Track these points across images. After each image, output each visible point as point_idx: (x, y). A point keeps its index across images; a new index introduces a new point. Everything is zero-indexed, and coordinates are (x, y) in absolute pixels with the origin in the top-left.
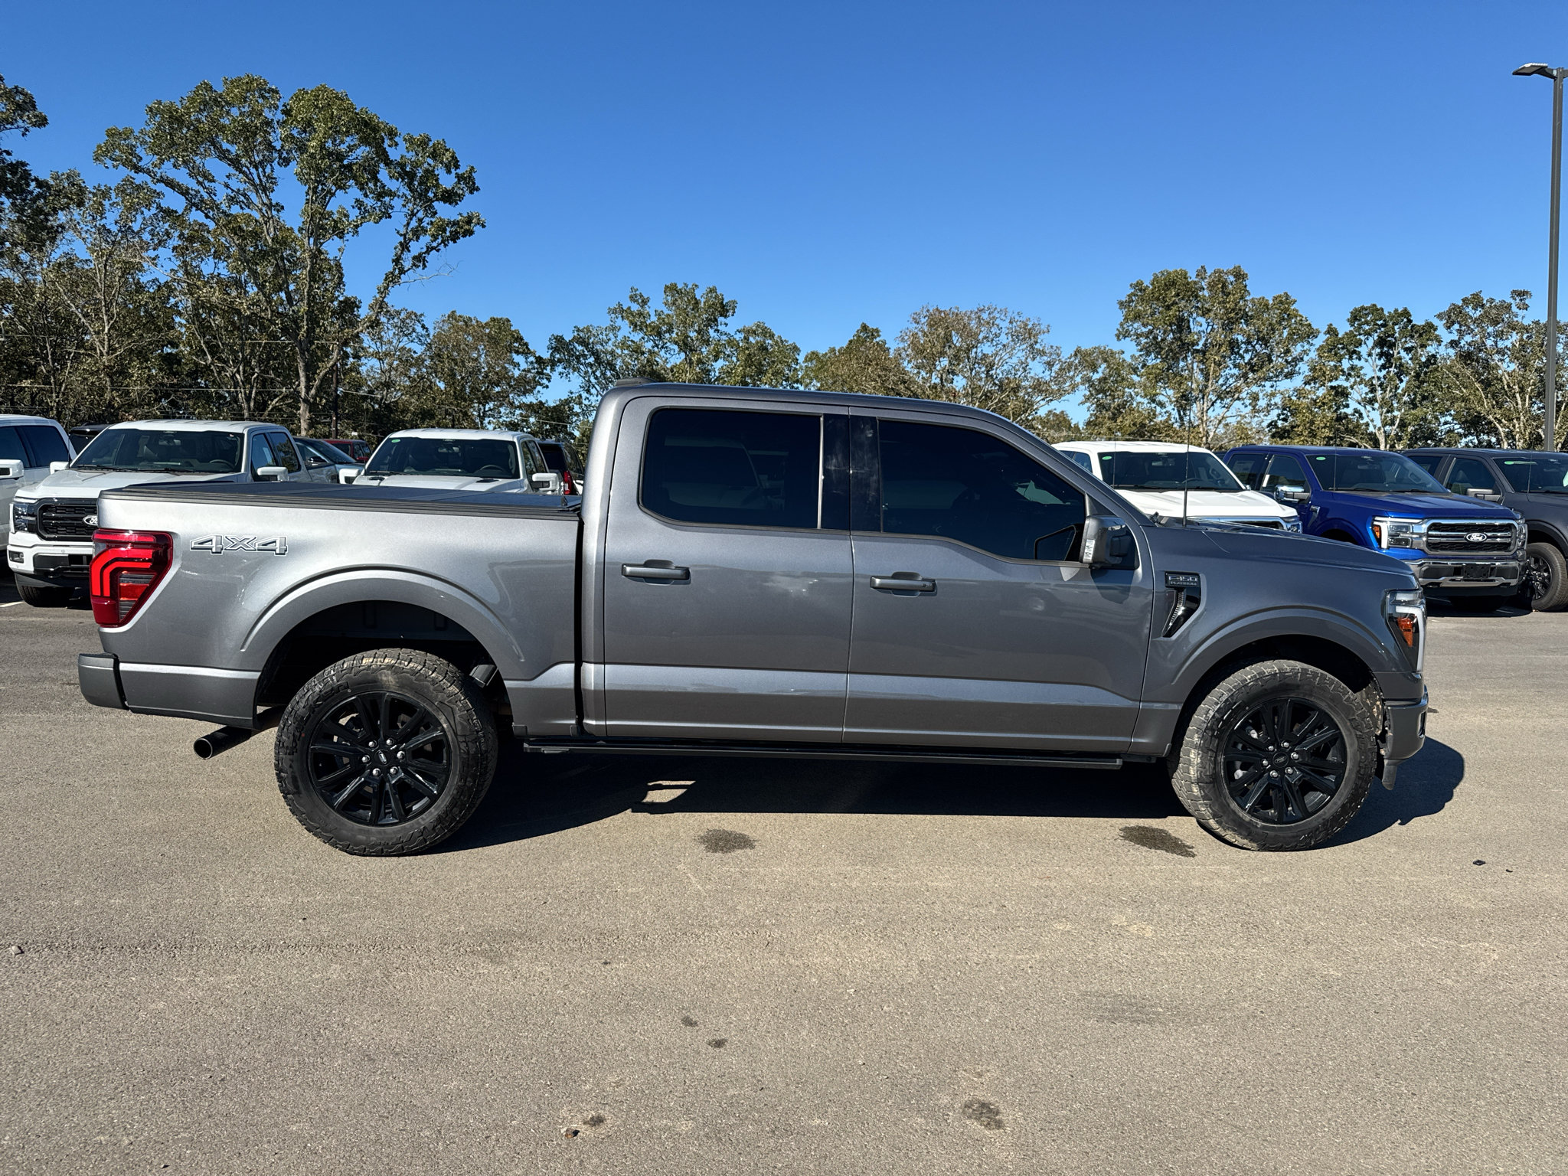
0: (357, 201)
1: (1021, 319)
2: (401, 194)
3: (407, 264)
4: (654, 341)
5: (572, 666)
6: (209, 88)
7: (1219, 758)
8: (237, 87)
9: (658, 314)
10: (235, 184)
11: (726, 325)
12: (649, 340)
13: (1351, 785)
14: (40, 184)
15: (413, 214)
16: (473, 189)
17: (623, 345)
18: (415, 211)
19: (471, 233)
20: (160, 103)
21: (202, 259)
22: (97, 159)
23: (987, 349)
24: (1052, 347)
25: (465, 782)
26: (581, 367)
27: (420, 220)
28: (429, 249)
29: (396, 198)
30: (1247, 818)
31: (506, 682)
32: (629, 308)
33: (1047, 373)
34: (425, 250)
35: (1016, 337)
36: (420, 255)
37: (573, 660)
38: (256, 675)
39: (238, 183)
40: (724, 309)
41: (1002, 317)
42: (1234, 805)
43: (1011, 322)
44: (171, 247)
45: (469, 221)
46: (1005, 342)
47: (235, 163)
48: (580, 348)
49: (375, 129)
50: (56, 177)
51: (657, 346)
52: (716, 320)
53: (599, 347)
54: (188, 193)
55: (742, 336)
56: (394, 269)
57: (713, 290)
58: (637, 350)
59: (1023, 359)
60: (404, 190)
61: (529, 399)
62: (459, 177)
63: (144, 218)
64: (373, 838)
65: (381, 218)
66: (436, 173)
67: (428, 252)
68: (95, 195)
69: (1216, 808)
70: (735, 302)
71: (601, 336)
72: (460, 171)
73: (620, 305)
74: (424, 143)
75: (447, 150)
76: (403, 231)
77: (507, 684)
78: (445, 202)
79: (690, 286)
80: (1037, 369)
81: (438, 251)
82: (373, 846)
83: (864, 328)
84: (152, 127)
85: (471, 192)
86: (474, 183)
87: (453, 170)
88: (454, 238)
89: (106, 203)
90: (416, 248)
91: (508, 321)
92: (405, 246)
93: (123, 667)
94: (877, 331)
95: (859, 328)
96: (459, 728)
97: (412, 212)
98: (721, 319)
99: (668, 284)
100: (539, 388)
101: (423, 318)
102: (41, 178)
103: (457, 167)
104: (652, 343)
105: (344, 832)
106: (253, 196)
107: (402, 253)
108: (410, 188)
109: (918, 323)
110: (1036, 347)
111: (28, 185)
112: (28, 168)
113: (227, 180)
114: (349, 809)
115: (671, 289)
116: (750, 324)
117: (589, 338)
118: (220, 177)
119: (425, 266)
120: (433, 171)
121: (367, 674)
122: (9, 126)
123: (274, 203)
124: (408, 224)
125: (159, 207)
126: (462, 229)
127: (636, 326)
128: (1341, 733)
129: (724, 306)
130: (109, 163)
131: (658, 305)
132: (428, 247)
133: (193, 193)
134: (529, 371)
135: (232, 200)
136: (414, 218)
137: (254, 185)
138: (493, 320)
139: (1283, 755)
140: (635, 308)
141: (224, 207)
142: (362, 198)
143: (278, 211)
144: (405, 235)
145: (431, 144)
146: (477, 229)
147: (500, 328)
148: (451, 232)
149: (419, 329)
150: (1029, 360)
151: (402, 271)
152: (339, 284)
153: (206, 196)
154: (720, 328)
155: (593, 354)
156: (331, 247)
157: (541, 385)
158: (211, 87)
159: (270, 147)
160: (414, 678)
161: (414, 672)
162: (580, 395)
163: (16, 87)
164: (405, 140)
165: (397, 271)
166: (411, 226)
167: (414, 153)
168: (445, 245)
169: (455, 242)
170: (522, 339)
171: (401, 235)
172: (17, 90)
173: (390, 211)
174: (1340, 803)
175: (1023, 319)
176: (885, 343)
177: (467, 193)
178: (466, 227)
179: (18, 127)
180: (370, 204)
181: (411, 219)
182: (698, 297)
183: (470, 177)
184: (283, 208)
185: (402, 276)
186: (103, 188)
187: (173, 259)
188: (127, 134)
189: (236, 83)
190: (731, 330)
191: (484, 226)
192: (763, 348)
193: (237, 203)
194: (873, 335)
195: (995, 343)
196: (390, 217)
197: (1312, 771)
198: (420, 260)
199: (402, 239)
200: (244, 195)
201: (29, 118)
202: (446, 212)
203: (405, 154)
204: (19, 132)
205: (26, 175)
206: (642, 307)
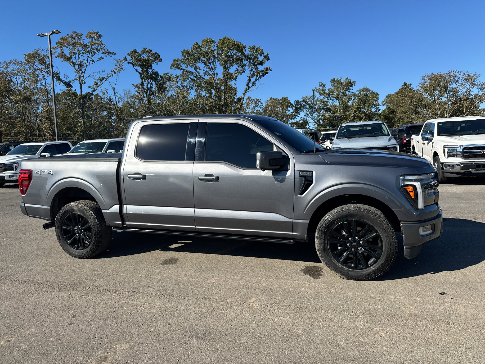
0: (237, 69)
1: (468, 73)
2: (248, 65)
3: (250, 85)
4: (327, 98)
5: (119, 206)
6: (197, 44)
7: (326, 242)
8: (205, 42)
9: (329, 89)
10: (205, 69)
11: (352, 89)
12: (326, 98)
13: (385, 256)
14: (161, 77)
15: (252, 70)
16: (268, 59)
17: (317, 100)
18: (252, 69)
19: (267, 73)
20: (184, 50)
21: (202, 92)
22: (171, 68)
23: (454, 86)
24: (482, 82)
25: (95, 239)
26: (304, 109)
27: (254, 72)
28: (256, 80)
29: (246, 66)
30: (341, 266)
31: (102, 210)
32: (319, 88)
33: (481, 92)
34: (255, 80)
35: (465, 80)
36: (254, 82)
37: (119, 204)
38: (49, 207)
39: (206, 69)
40: (351, 84)
41: (459, 74)
42: (334, 260)
43: (463, 75)
44: (194, 89)
45: (267, 70)
46: (461, 83)
47: (205, 64)
48: (304, 103)
49: (239, 47)
50: (164, 74)
51: (328, 99)
52: (349, 88)
53: (310, 102)
54: (193, 74)
55: (359, 92)
56: (247, 87)
57: (347, 79)
58: (322, 102)
59: (469, 88)
60: (248, 64)
61: (293, 121)
62: (264, 57)
63: (187, 82)
64: (77, 253)
65: (242, 73)
66: (258, 56)
67: (256, 81)
68: (175, 78)
69: (326, 261)
70: (355, 81)
71: (310, 99)
72: (264, 55)
73: (316, 88)
74: (253, 48)
75: (260, 49)
76: (249, 76)
77: (103, 211)
78: (260, 65)
79: (339, 78)
80: (475, 91)
81: (259, 80)
82: (77, 255)
83: (405, 84)
84: (183, 57)
85: (268, 61)
86: (268, 58)
87: (262, 55)
88: (263, 75)
89: (178, 80)
90: (253, 80)
91: (287, 98)
92: (250, 80)
93: (26, 205)
94: (410, 84)
95: (403, 84)
96: (93, 223)
97: (251, 70)
98: (351, 88)
99: (332, 79)
100: (297, 117)
101: (261, 100)
102: (161, 75)
103: (263, 54)
104: (327, 99)
105: (70, 251)
106: (210, 72)
107: (249, 82)
108: (249, 62)
109: (424, 80)
110: (474, 83)
111: (158, 78)
112: (158, 73)
113: (204, 68)
114: (72, 244)
115: (333, 80)
116: (362, 88)
117: (307, 100)
118: (202, 68)
119: (255, 85)
120: (257, 56)
121: (71, 207)
122: (153, 63)
123: (216, 73)
124: (250, 73)
125: (191, 79)
126: (265, 72)
127: (321, 94)
128: (379, 234)
129: (351, 83)
130: (174, 68)
131: (329, 86)
132: (256, 79)
133: (194, 73)
134: (293, 112)
135: (205, 74)
136: (252, 71)
137: (210, 69)
138: (283, 98)
139: (356, 242)
140: (321, 88)
141: (203, 77)
142: (238, 68)
143: (217, 75)
144: (249, 77)
145: (256, 48)
146: (269, 72)
147: (284, 100)
148: (262, 74)
149: (260, 104)
150: (471, 88)
151: (249, 88)
152: (235, 93)
153: (197, 74)
154: (350, 91)
155: (308, 105)
156: (232, 83)
157: (297, 116)
158: (198, 43)
159: (214, 57)
160: (81, 209)
161: (82, 207)
162: (304, 118)
163: (155, 52)
164: (249, 48)
165: (248, 88)
166: (251, 74)
167: (251, 52)
168: (261, 78)
169: (263, 77)
170: (290, 103)
171: (248, 77)
172: (156, 53)
173: (245, 70)
174: (381, 263)
175: (469, 73)
176: (413, 88)
177: (266, 61)
178: (266, 72)
179: (156, 63)
180: (240, 69)
181: (251, 72)
182: (342, 82)
183: (267, 56)
184: (218, 74)
185: (249, 89)
186: (177, 75)
187: (195, 92)
188: (178, 60)
189: (204, 41)
190: (354, 91)
191: (271, 71)
192: (366, 95)
193: (206, 74)
194: (408, 86)
195: (457, 83)
196: (245, 72)
197: (370, 249)
198: (254, 84)
199: (249, 78)
200: (208, 72)
201: (158, 60)
202: (261, 68)
203: (249, 52)
204: (156, 64)
205: (158, 74)
206: (323, 88)
